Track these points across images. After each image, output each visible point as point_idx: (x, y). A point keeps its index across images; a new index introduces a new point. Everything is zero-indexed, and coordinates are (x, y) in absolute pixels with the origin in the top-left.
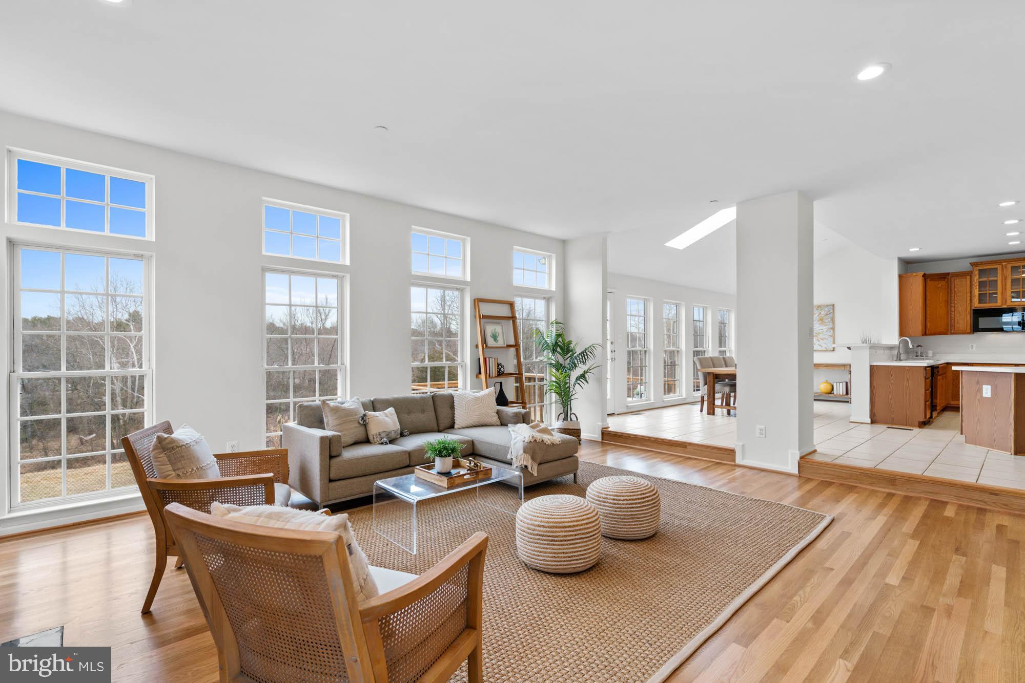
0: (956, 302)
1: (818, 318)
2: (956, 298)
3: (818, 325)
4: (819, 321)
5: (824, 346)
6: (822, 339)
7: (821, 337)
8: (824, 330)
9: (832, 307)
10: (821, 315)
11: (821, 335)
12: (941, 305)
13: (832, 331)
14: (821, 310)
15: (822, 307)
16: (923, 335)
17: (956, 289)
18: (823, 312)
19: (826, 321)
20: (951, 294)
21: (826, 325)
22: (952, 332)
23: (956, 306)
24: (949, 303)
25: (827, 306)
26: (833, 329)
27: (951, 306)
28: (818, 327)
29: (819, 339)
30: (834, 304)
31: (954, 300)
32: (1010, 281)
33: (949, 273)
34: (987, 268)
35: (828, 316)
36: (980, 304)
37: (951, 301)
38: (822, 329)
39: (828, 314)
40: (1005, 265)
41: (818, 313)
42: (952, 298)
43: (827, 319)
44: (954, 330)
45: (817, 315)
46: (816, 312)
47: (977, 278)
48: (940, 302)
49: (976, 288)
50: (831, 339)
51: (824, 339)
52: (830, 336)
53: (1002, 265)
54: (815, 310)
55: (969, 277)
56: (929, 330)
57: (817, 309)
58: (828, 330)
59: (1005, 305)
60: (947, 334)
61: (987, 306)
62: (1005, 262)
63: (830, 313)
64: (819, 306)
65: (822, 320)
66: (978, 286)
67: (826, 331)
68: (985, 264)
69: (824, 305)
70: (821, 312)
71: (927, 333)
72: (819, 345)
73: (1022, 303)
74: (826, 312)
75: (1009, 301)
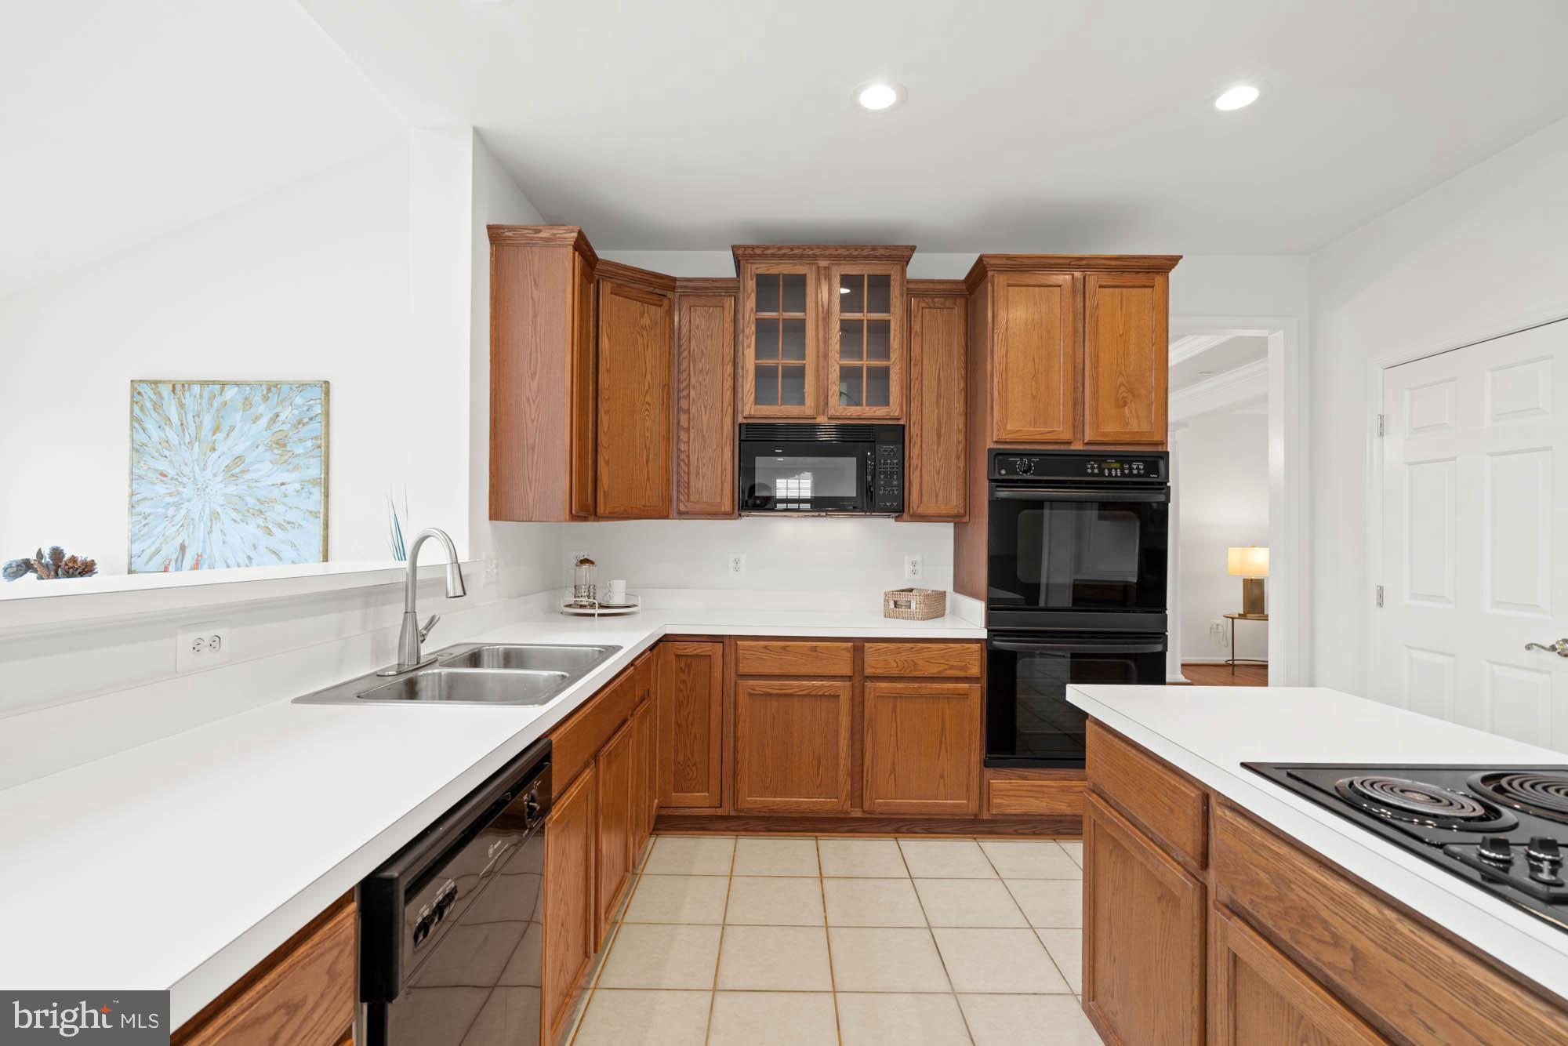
0: (692, 393)
1: (269, 433)
2: (693, 381)
3: (267, 467)
4: (270, 449)
6: (280, 526)
8: (290, 489)
9: (318, 393)
10: (277, 427)
11: (279, 508)
12: (648, 399)
13: (317, 493)
14: (280, 402)
15: (285, 388)
16: (574, 518)
17: (693, 344)
18: (286, 414)
19: (299, 450)
20: (679, 365)
21: (296, 468)
22: (682, 508)
23: (693, 410)
24: (672, 397)
25: (302, 386)
26: (323, 482)
27: (679, 409)
28: (269, 475)
30: (327, 383)
31: (689, 385)
32: (838, 327)
33: (674, 279)
34: (779, 275)
35: (306, 428)
36: (758, 406)
37: (679, 391)
38: (282, 484)
39: (306, 420)
40: (825, 268)
41: (270, 415)
42: (684, 376)
43: (300, 440)
44: (688, 500)
45: (263, 422)
46: (262, 409)
47: (752, 310)
48: (646, 387)
49: (749, 346)
50: (317, 528)
51: (289, 527)
52: (311, 512)
53: (818, 267)
54: (258, 398)
55: (729, 303)
56: (606, 495)
57: (266, 399)
58: (303, 488)
59: (823, 414)
60: (666, 517)
61: (779, 414)
62: (826, 257)
63: (311, 419)
64: (272, 387)
65: (284, 445)
66: (753, 338)
67: (298, 492)
68: (773, 256)
69: (290, 384)
70: (276, 411)
71: (601, 509)
72: (271, 550)
73: (867, 412)
74: (296, 412)
75: (834, 401)
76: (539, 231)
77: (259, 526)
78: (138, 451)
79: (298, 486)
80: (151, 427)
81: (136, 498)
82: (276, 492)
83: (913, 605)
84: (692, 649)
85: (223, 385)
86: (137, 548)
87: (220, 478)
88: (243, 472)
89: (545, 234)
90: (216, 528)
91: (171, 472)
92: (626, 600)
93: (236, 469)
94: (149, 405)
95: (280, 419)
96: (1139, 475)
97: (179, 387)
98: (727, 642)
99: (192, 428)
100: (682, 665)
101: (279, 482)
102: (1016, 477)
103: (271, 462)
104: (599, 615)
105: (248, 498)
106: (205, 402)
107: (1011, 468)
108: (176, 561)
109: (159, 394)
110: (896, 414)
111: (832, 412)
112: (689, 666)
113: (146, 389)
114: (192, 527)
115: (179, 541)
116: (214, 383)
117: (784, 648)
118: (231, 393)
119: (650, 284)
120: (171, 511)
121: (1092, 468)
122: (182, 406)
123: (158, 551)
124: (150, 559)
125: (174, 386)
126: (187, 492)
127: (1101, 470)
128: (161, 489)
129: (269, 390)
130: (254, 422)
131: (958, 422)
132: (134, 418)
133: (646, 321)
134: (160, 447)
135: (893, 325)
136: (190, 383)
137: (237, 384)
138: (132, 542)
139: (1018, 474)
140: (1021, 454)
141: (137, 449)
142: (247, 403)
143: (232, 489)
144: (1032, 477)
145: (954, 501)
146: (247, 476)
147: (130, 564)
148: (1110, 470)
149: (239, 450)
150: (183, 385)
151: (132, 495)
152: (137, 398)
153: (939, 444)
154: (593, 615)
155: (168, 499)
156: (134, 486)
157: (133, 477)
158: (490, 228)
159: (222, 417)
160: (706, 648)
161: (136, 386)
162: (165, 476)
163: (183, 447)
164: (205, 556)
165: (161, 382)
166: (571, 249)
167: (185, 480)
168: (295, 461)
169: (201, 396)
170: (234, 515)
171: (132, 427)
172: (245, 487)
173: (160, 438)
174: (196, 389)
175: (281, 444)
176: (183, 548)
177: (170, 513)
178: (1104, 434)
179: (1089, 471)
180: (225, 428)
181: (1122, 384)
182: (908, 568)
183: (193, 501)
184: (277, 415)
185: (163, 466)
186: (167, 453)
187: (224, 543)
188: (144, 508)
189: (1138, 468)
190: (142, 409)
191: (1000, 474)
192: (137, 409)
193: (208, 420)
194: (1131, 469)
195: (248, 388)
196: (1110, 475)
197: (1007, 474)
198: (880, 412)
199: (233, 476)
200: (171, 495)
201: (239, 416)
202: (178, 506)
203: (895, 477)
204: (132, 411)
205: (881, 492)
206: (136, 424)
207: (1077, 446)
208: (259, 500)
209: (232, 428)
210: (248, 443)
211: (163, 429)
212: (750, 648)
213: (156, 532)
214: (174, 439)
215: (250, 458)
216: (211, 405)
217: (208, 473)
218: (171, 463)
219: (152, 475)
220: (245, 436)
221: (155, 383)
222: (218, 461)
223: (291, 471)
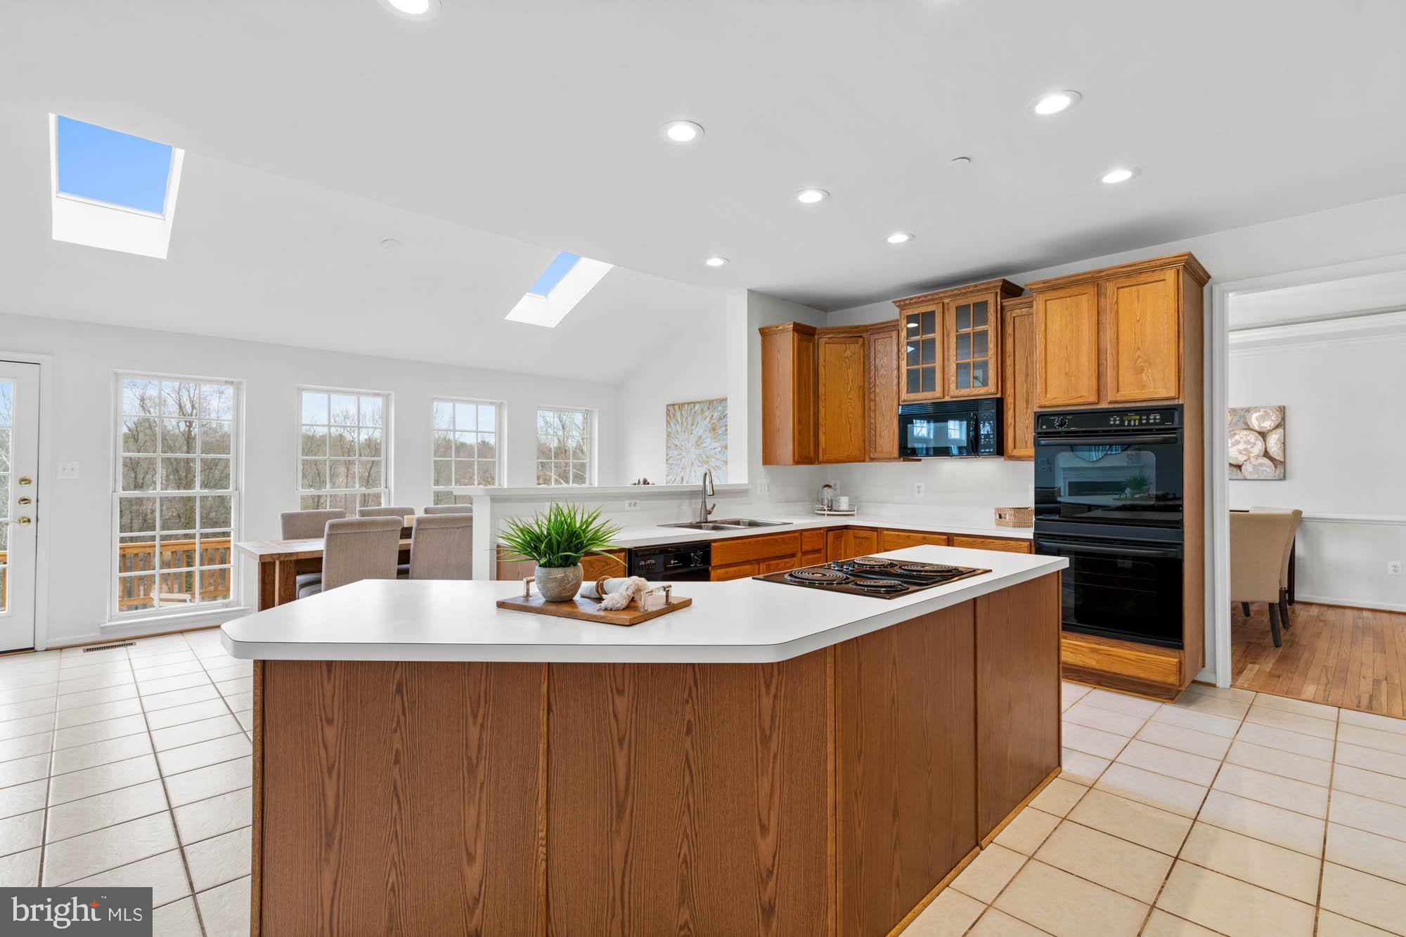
1: (710, 425)
2: (877, 382)
3: (709, 440)
4: (710, 432)
6: (714, 469)
9: (724, 404)
10: (712, 422)
11: (714, 460)
12: (850, 396)
14: (713, 409)
15: (714, 403)
16: (799, 463)
17: (876, 361)
18: (715, 415)
19: (720, 433)
20: (870, 374)
21: (719, 441)
22: (872, 456)
23: (878, 399)
24: (865, 393)
25: (721, 401)
27: (870, 400)
28: (710, 444)
30: (726, 398)
31: (875, 385)
32: (955, 340)
33: (866, 326)
34: (919, 314)
35: (721, 421)
36: (909, 395)
37: (870, 389)
39: (722, 417)
40: (948, 303)
41: (710, 416)
42: (872, 380)
43: (719, 427)
44: (876, 451)
45: (708, 419)
46: (707, 414)
47: (904, 338)
48: (849, 389)
49: (903, 359)
52: (725, 462)
53: (943, 304)
54: (706, 409)
55: (894, 334)
56: (824, 451)
57: (709, 408)
59: (948, 395)
60: (864, 461)
61: (920, 398)
62: (949, 296)
63: (724, 417)
64: (711, 402)
66: (905, 354)
67: (718, 452)
68: (916, 303)
69: (716, 400)
70: (712, 414)
71: (821, 459)
73: (974, 391)
74: (717, 414)
75: (953, 386)
76: (778, 327)
79: (720, 449)
80: (672, 424)
81: (669, 456)
82: (712, 452)
83: (1007, 517)
84: (862, 534)
85: (695, 403)
86: (669, 479)
87: (694, 447)
88: (702, 443)
89: (780, 328)
90: (693, 469)
91: (678, 444)
92: (849, 507)
93: (699, 442)
94: (672, 415)
95: (714, 417)
96: (1155, 424)
97: (681, 406)
98: (879, 530)
99: (685, 424)
100: (858, 542)
101: (713, 447)
102: (1053, 430)
103: (711, 438)
104: (828, 515)
105: (703, 456)
106: (689, 412)
107: (1051, 424)
109: (675, 410)
110: (993, 391)
111: (952, 393)
112: (861, 543)
113: (671, 408)
114: (685, 469)
115: (682, 476)
116: (692, 403)
117: (908, 537)
118: (697, 406)
119: (850, 332)
120: (679, 462)
121: (1115, 420)
122: (682, 414)
123: (675, 480)
125: (679, 406)
126: (684, 453)
127: (1122, 422)
128: (676, 452)
129: (710, 404)
130: (705, 420)
132: (668, 422)
133: (848, 353)
134: (675, 434)
135: (989, 332)
136: (684, 404)
137: (699, 403)
138: (667, 476)
139: (1056, 428)
140: (1057, 414)
141: (669, 435)
142: (703, 411)
143: (697, 452)
144: (1067, 430)
146: (702, 446)
148: (1129, 421)
149: (699, 434)
152: (668, 412)
153: (1027, 408)
154: (824, 515)
155: (678, 457)
156: (668, 451)
157: (668, 448)
158: (760, 329)
159: (694, 418)
160: (869, 533)
161: (668, 407)
162: (677, 446)
163: (682, 433)
165: (675, 404)
166: (792, 332)
167: (683, 448)
168: (718, 437)
169: (688, 409)
170: (700, 464)
171: (667, 426)
172: (701, 450)
173: (675, 430)
174: (686, 406)
175: (714, 429)
176: (682, 479)
178: (1123, 396)
179: (1112, 423)
180: (696, 423)
181: (1139, 357)
183: (686, 458)
184: (712, 416)
185: (676, 442)
186: (677, 436)
187: (695, 476)
188: (670, 461)
189: (1155, 419)
190: (670, 417)
191: (1041, 428)
192: (668, 418)
193: (690, 419)
194: (1148, 419)
195: (703, 404)
196: (1129, 424)
197: (1047, 428)
198: (983, 390)
199: (698, 445)
200: (679, 455)
201: (700, 417)
202: (681, 460)
206: (668, 424)
207: (1104, 405)
209: (698, 423)
210: (703, 430)
211: (676, 426)
212: (890, 535)
213: (675, 472)
214: (680, 430)
215: (704, 437)
216: (691, 413)
217: (690, 445)
218: (679, 440)
219: (673, 446)
220: (702, 428)
221: (673, 405)
222: (693, 439)
223: (717, 442)
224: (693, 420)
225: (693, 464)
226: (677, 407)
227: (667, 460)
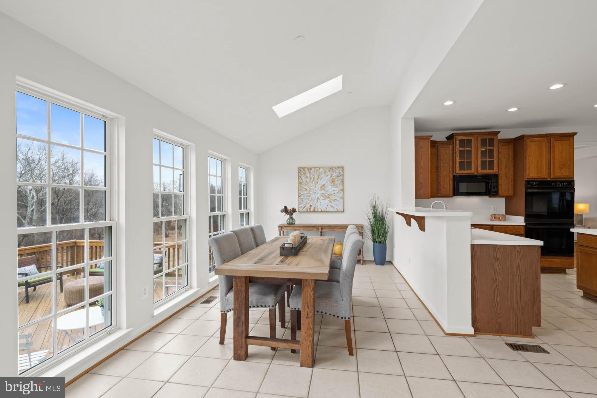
0: (442, 168)
1: (330, 179)
2: (442, 165)
3: (330, 187)
4: (331, 183)
5: (336, 207)
6: (334, 201)
7: (333, 199)
8: (336, 192)
9: (341, 169)
10: (332, 178)
11: (333, 196)
13: (341, 193)
15: (334, 168)
16: (430, 198)
17: (441, 157)
18: (334, 174)
19: (338, 183)
20: (438, 161)
21: (337, 187)
22: (440, 195)
23: (442, 172)
25: (338, 168)
26: (343, 190)
27: (438, 172)
28: (330, 189)
29: (331, 200)
30: (343, 167)
32: (480, 152)
33: (437, 141)
34: (465, 139)
35: (339, 177)
36: (460, 171)
37: (438, 167)
38: (334, 191)
39: (339, 176)
40: (476, 137)
41: (331, 175)
42: (439, 164)
43: (338, 180)
44: (441, 193)
45: (329, 176)
46: (328, 173)
47: (458, 148)
49: (457, 157)
50: (341, 201)
51: (335, 201)
52: (341, 197)
54: (328, 171)
55: (451, 147)
57: (329, 171)
58: (338, 192)
59: (476, 172)
60: (436, 197)
61: (465, 173)
62: (476, 135)
63: (340, 175)
64: (331, 168)
65: (334, 182)
66: (458, 155)
67: (337, 192)
68: (463, 135)
70: (332, 173)
72: (331, 206)
73: (487, 171)
74: (337, 174)
75: (479, 169)
77: (328, 200)
78: (300, 184)
80: (303, 178)
81: (300, 194)
82: (332, 193)
83: (500, 218)
85: (319, 168)
86: (300, 206)
87: (319, 190)
88: (324, 188)
90: (319, 201)
91: (308, 188)
93: (323, 187)
94: (302, 173)
95: (333, 175)
96: (566, 186)
97: (309, 169)
99: (312, 179)
101: (333, 190)
102: (533, 187)
103: (331, 186)
105: (326, 194)
106: (315, 172)
107: (531, 185)
108: (309, 209)
110: (496, 172)
111: (479, 172)
113: (301, 169)
114: (313, 201)
115: (310, 204)
116: (317, 168)
118: (321, 170)
121: (553, 184)
122: (310, 173)
123: (305, 207)
124: (303, 208)
125: (308, 169)
126: (311, 193)
127: (556, 185)
128: (306, 192)
129: (330, 169)
130: (327, 177)
131: (512, 173)
132: (299, 177)
134: (305, 183)
135: (494, 150)
137: (322, 168)
138: (299, 204)
140: (534, 181)
141: (300, 183)
142: (325, 172)
143: (322, 192)
144: (537, 187)
145: (510, 192)
146: (325, 189)
147: (299, 210)
148: (558, 185)
149: (323, 183)
150: (310, 169)
151: (299, 194)
152: (300, 171)
153: (506, 179)
155: (307, 195)
156: (299, 192)
157: (299, 190)
159: (320, 176)
161: (299, 169)
162: (307, 189)
163: (310, 183)
164: (316, 208)
165: (305, 168)
166: (429, 140)
167: (311, 190)
168: (337, 185)
169: (314, 171)
170: (323, 198)
171: (299, 178)
172: (325, 192)
173: (305, 181)
174: (313, 169)
176: (311, 206)
177: (308, 198)
178: (556, 176)
179: (552, 185)
180: (320, 178)
181: (561, 164)
182: (492, 209)
183: (313, 195)
184: (332, 175)
185: (306, 187)
186: (306, 184)
187: (320, 204)
188: (302, 197)
189: (566, 184)
190: (301, 174)
191: (528, 186)
192: (300, 174)
193: (316, 177)
194: (564, 184)
195: (325, 169)
196: (558, 186)
197: (530, 186)
198: (491, 171)
199: (322, 189)
200: (308, 194)
201: (323, 175)
202: (309, 196)
203: (496, 187)
204: (299, 175)
205: (492, 191)
206: (300, 178)
207: (549, 179)
208: (328, 194)
209: (322, 178)
210: (326, 181)
211: (306, 179)
213: (305, 202)
214: (308, 181)
215: (326, 185)
216: (317, 173)
217: (316, 189)
218: (308, 186)
219: (303, 189)
220: (325, 180)
221: (304, 168)
222: (318, 186)
223: (336, 188)
224: (319, 175)
225: (318, 198)
226: (306, 170)
227: (299, 196)
